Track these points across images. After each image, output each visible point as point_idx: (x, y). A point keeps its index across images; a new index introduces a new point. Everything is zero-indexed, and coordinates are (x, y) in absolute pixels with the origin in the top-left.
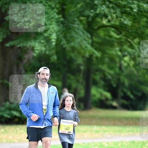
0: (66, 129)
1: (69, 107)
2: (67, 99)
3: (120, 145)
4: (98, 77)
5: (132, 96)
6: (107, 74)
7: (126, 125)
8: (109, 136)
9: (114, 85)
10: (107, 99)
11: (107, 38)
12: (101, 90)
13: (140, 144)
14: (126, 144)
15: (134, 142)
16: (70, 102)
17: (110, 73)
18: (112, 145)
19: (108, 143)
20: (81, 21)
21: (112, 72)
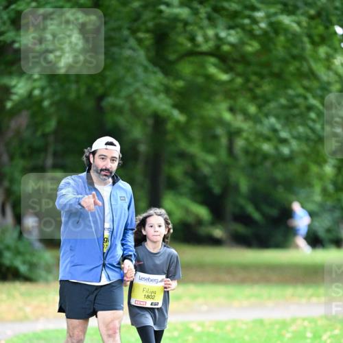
0: (148, 297)
1: (155, 242)
2: (150, 221)
3: (228, 328)
4: (178, 171)
5: (256, 216)
6: (200, 164)
7: (243, 281)
8: (205, 308)
9: (217, 190)
10: (200, 222)
11: (200, 80)
12: (186, 201)
13: (277, 327)
14: (244, 327)
15: (261, 322)
16: (157, 229)
17: (207, 161)
18: (212, 329)
19: (201, 324)
20: (140, 41)
21: (211, 159)
